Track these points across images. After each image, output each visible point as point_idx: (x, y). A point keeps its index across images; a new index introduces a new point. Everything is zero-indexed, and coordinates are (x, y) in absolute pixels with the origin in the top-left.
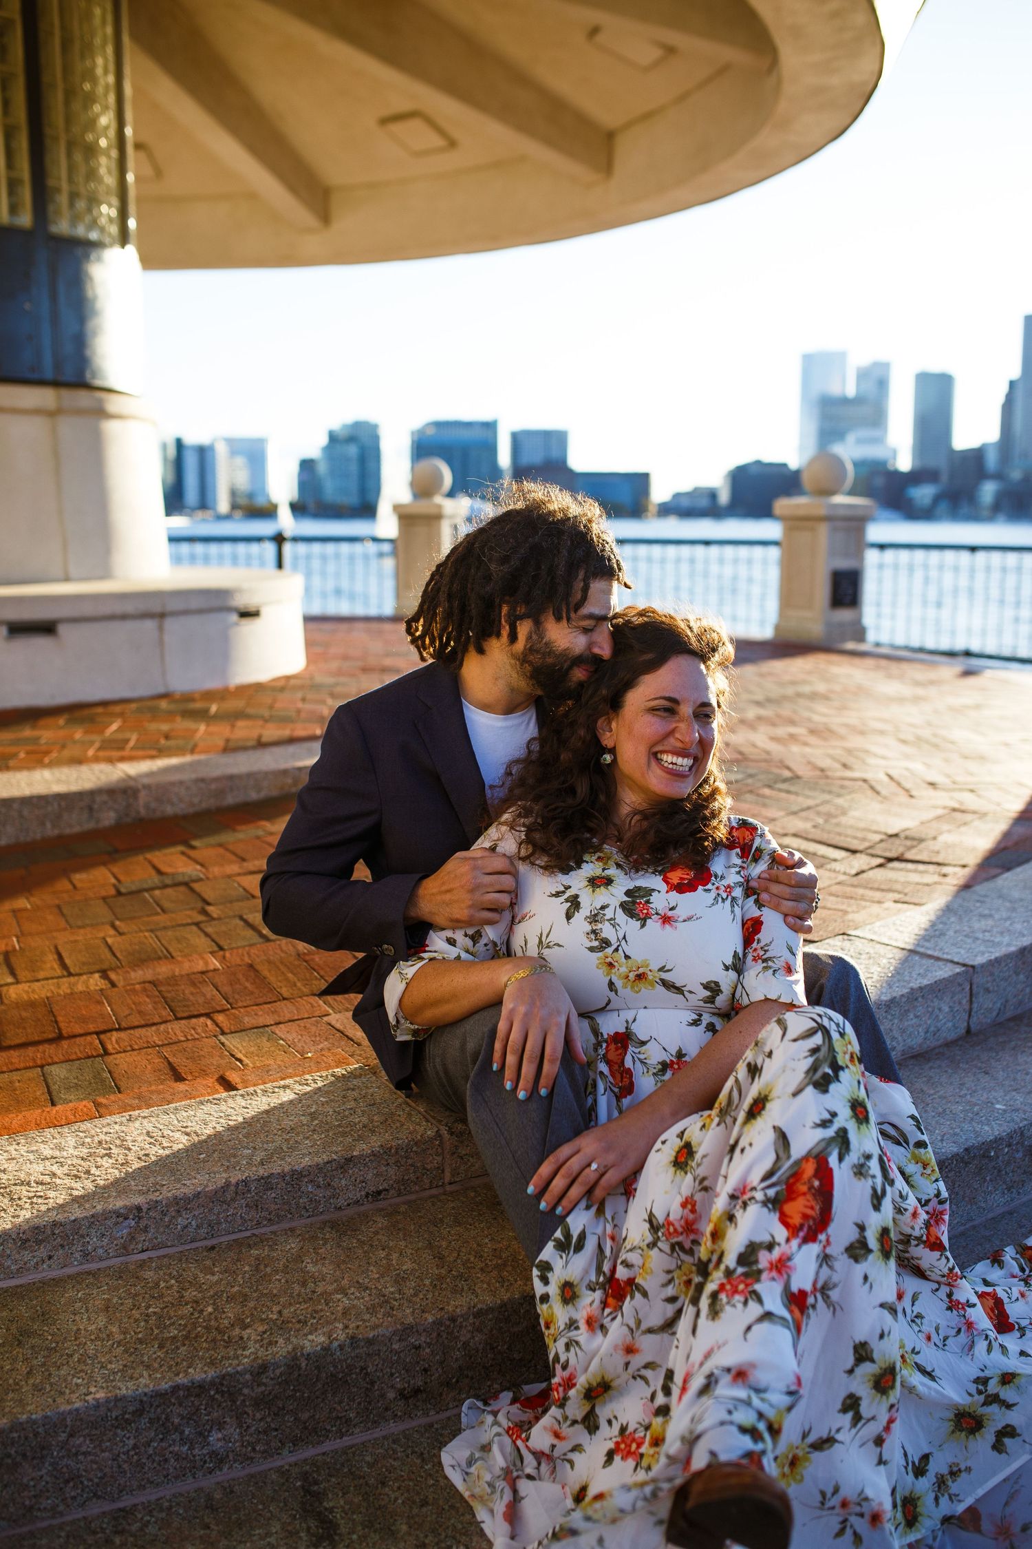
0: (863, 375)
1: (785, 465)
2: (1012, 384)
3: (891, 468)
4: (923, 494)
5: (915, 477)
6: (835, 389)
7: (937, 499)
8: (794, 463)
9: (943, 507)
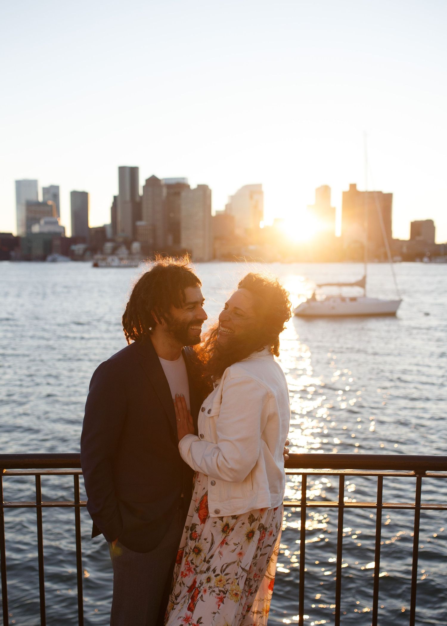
0: (46, 190)
1: (10, 234)
2: (115, 198)
3: (62, 236)
4: (78, 248)
5: (74, 240)
6: (32, 198)
7: (85, 251)
8: (15, 233)
9: (88, 253)
